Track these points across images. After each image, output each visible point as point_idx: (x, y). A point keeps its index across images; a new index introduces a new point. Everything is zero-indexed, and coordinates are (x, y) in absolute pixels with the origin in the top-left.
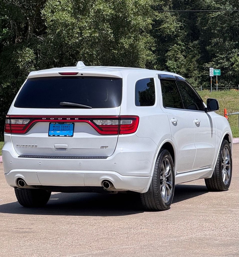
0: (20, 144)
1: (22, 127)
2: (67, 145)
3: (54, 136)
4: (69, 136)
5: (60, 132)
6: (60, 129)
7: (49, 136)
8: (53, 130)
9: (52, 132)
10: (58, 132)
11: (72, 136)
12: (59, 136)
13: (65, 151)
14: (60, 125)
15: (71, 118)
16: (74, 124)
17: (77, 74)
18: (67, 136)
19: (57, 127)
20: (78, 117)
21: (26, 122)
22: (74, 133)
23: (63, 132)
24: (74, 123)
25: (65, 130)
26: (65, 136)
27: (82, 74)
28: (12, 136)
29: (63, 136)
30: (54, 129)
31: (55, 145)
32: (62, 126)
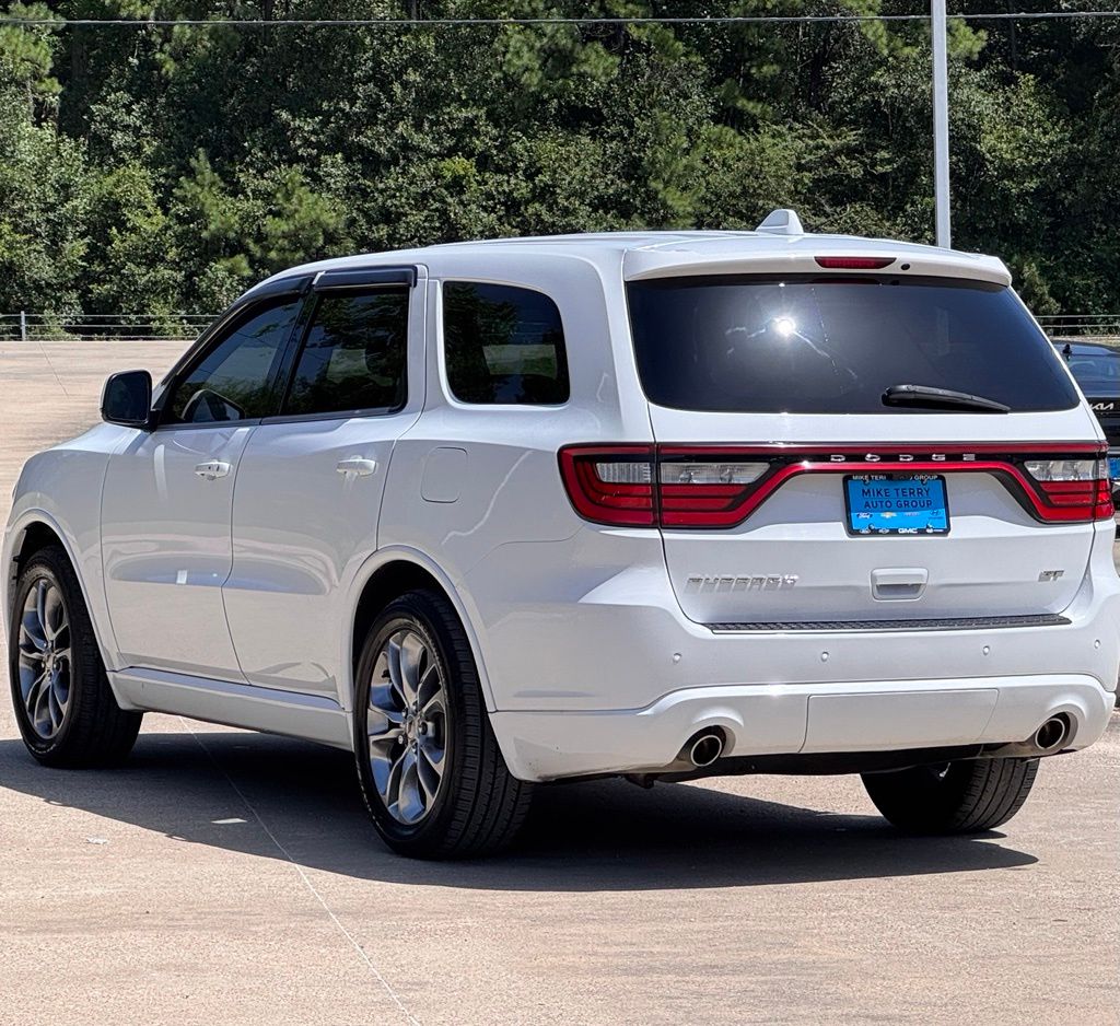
0: (707, 576)
1: (729, 497)
2: (923, 571)
3: (874, 533)
4: (935, 534)
5: (894, 514)
6: (894, 502)
7: (852, 532)
8: (867, 507)
9: (863, 515)
10: (888, 515)
11: (946, 532)
12: (894, 532)
13: (912, 596)
14: (892, 487)
15: (946, 456)
16: (942, 479)
17: (889, 263)
18: (928, 531)
19: (879, 493)
20: (973, 450)
21: (749, 474)
22: (951, 519)
23: (907, 514)
24: (944, 475)
25: (915, 508)
26: (922, 532)
27: (906, 267)
28: (669, 540)
29: (911, 531)
30: (867, 505)
31: (878, 572)
32: (897, 490)
